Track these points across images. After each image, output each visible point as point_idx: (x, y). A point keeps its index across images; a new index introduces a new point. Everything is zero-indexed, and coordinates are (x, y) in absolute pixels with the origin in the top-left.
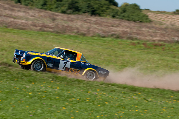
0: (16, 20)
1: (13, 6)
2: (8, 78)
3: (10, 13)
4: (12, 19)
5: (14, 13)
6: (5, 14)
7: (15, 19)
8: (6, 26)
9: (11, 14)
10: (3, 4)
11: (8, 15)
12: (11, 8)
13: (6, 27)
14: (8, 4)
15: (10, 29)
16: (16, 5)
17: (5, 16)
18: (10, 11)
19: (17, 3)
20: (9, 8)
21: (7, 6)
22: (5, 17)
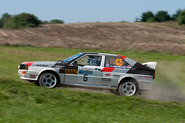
0: (181, 45)
1: (176, 29)
2: (179, 115)
3: (173, 36)
4: (176, 44)
5: (178, 37)
6: (167, 39)
7: (179, 43)
8: (170, 52)
9: (175, 39)
10: (164, 27)
11: (171, 40)
12: (175, 31)
13: (170, 54)
14: (170, 26)
15: (175, 55)
16: (180, 26)
17: (167, 41)
18: (173, 34)
19: (181, 24)
20: (171, 31)
21: (169, 29)
22: (168, 43)
